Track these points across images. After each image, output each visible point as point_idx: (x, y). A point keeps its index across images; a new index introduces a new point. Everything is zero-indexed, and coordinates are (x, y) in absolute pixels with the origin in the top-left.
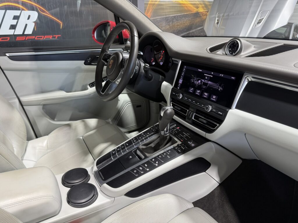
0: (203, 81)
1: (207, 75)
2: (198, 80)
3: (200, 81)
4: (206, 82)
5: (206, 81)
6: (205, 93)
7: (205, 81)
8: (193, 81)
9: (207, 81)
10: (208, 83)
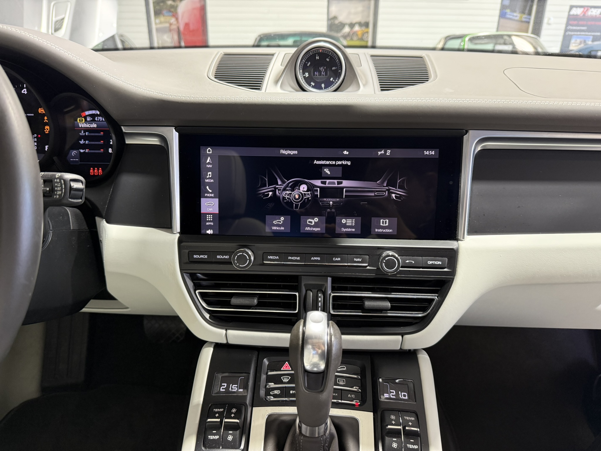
0: (318, 183)
1: (328, 163)
2: (295, 186)
3: (303, 188)
4: (334, 183)
5: (329, 183)
6: (344, 221)
7: (328, 181)
8: (274, 192)
9: (336, 181)
10: (342, 188)
